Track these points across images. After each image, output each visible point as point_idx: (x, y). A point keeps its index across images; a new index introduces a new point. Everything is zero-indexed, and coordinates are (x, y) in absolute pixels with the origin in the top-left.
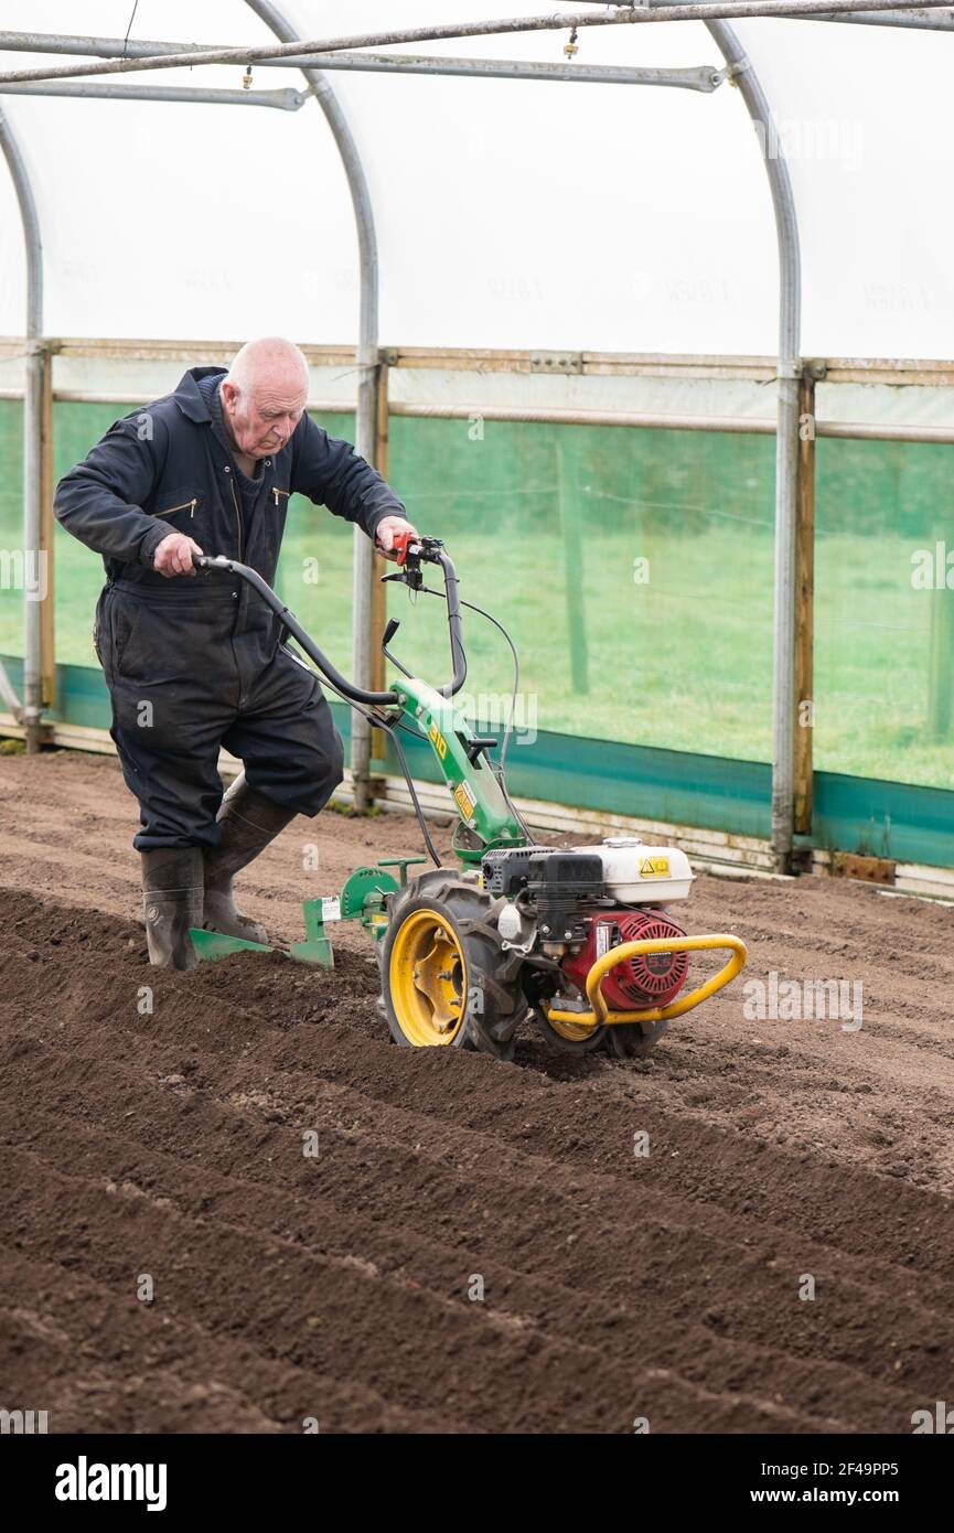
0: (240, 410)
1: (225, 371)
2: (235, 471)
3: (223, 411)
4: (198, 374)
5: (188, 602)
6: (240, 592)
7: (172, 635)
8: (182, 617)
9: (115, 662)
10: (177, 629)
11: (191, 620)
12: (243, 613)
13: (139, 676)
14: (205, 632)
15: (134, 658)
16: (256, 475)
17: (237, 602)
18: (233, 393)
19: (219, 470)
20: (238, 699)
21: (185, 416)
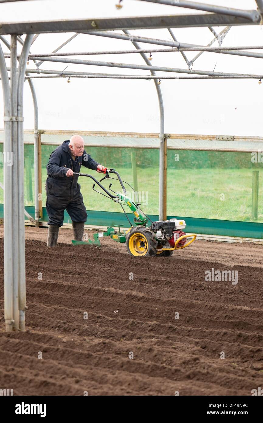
0: (73, 149)
1: (69, 141)
2: (72, 160)
3: (70, 150)
4: (66, 142)
5: (63, 183)
6: (72, 181)
7: (59, 188)
8: (62, 185)
9: (49, 192)
10: (61, 187)
11: (63, 186)
12: (72, 185)
13: (53, 195)
14: (65, 188)
15: (52, 191)
16: (76, 160)
17: (72, 183)
18: (71, 147)
19: (69, 160)
20: (70, 199)
21: (64, 151)
